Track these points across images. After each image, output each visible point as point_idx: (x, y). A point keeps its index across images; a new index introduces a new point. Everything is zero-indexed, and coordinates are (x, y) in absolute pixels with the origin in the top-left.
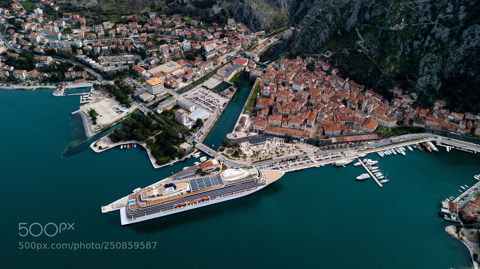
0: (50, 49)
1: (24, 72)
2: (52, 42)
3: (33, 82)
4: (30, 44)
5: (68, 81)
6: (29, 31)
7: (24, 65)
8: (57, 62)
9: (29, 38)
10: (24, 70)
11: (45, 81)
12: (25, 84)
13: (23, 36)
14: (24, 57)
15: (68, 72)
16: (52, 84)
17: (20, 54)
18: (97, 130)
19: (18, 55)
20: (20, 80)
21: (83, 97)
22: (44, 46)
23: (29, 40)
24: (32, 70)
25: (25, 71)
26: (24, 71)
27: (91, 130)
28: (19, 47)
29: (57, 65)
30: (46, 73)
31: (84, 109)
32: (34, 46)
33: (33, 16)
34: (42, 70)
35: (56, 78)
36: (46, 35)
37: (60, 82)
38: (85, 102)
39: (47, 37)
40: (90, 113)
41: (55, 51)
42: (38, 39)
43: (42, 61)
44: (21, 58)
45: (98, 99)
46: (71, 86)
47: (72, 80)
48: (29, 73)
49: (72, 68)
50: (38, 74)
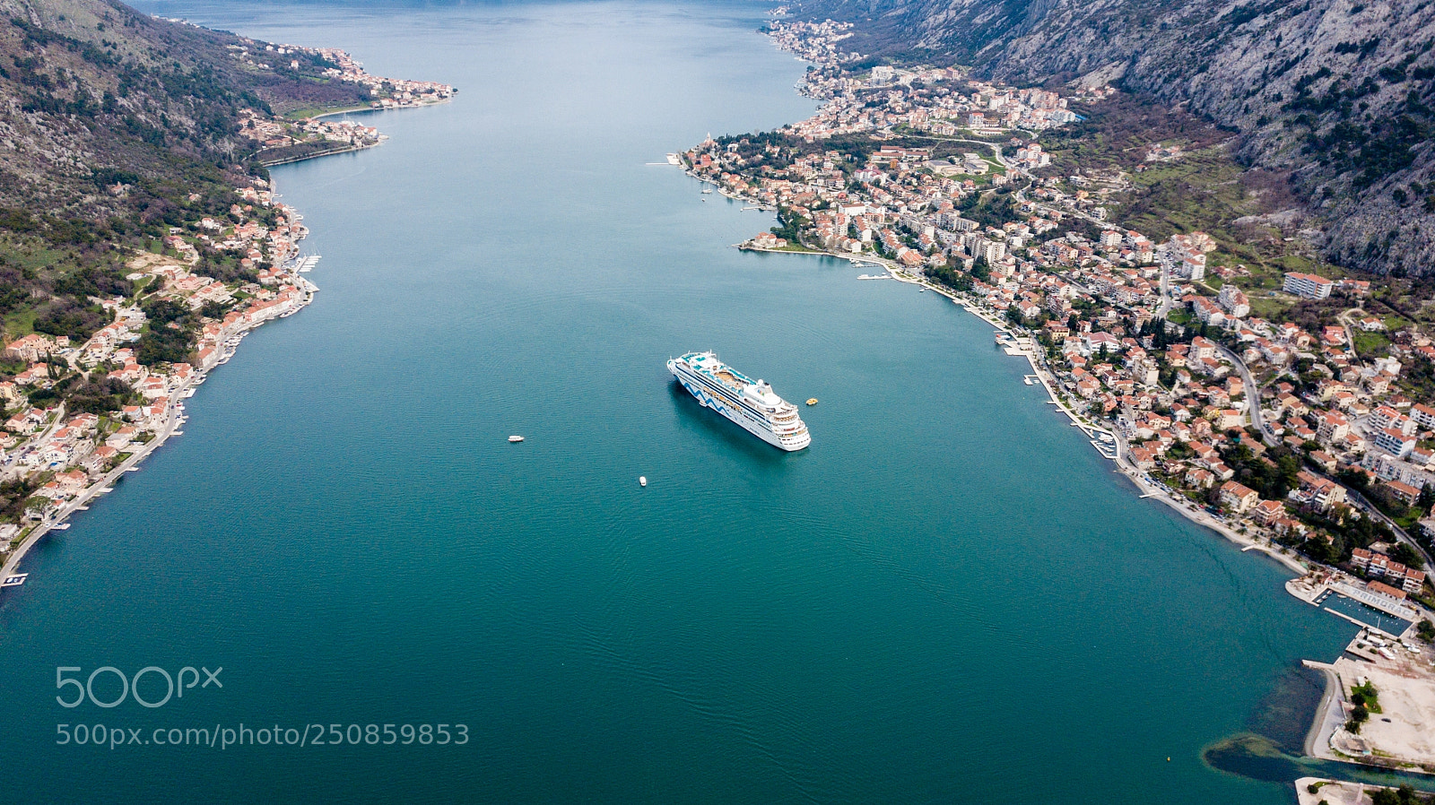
0: (1356, 471)
1: (1250, 494)
2: (1375, 454)
3: (1256, 529)
4: (1310, 436)
5: (1351, 573)
6: (1329, 405)
7: (1261, 479)
8: (1352, 510)
9: (1320, 422)
10: (1255, 490)
11: (1287, 541)
12: (1235, 525)
13: (1305, 411)
14: (1274, 461)
15: (1367, 548)
16: (1303, 558)
17: (1268, 449)
18: (1348, 753)
19: (1262, 449)
20: (1228, 508)
21: (1365, 638)
22: (1346, 457)
23: (1313, 425)
24: (1274, 499)
25: (1254, 494)
26: (1254, 492)
27: (1326, 740)
28: (1280, 431)
29: (1348, 519)
30: (1304, 524)
31: (1346, 673)
32: (1317, 445)
33: (1366, 372)
34: (1298, 511)
35: (1323, 548)
36: (1368, 431)
37: (1326, 563)
38: (1363, 652)
39: (1370, 437)
40: (1357, 692)
41: (1367, 479)
42: (1340, 433)
43: (1314, 489)
44: (1265, 459)
45: (1409, 669)
46: (1350, 588)
47: (1365, 576)
48: (1262, 502)
49: (1388, 545)
50: (1283, 517)
